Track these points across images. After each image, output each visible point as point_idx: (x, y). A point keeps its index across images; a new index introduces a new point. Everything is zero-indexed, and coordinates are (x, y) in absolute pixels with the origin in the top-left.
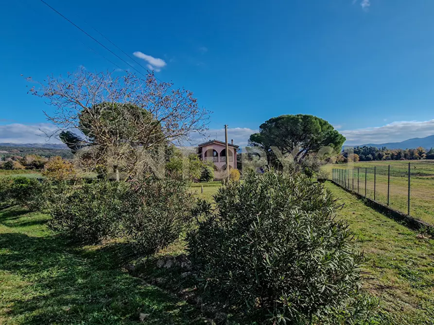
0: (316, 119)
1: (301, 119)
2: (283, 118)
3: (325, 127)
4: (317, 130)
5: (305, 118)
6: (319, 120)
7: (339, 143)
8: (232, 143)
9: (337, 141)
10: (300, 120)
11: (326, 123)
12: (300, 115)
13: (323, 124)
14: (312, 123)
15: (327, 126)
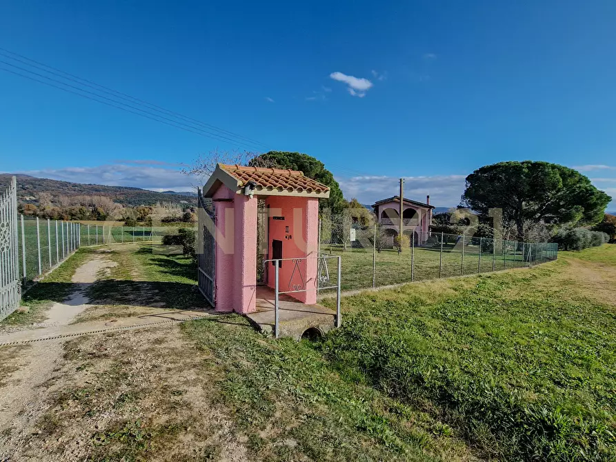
0: (553, 167)
1: (528, 167)
2: (499, 166)
3: (570, 181)
4: (554, 186)
5: (535, 167)
6: (559, 169)
7: (595, 205)
8: (428, 201)
9: (592, 202)
10: (526, 170)
11: (573, 174)
12: (526, 162)
13: (567, 175)
14: (547, 174)
15: (577, 179)
